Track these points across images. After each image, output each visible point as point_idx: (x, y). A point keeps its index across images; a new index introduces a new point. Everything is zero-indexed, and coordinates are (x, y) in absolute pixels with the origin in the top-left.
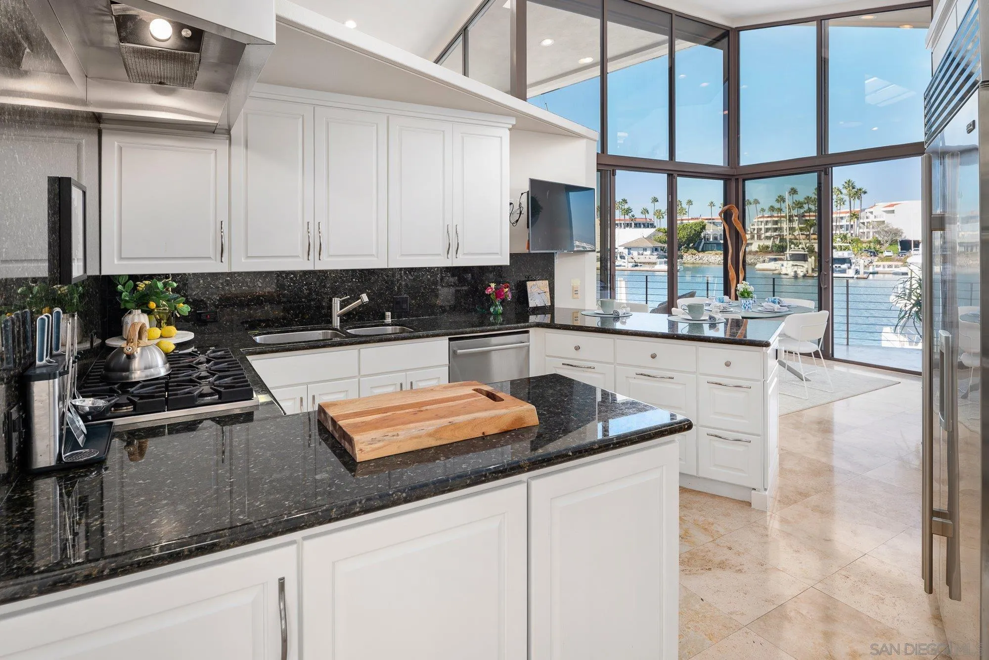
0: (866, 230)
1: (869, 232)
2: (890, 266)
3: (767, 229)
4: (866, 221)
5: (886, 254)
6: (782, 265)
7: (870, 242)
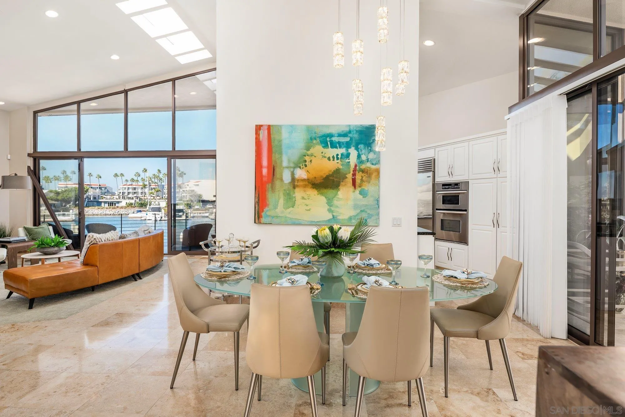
0: (185, 195)
1: (187, 196)
2: (200, 213)
3: (129, 192)
4: (185, 189)
5: (196, 207)
6: (147, 214)
7: (188, 201)
